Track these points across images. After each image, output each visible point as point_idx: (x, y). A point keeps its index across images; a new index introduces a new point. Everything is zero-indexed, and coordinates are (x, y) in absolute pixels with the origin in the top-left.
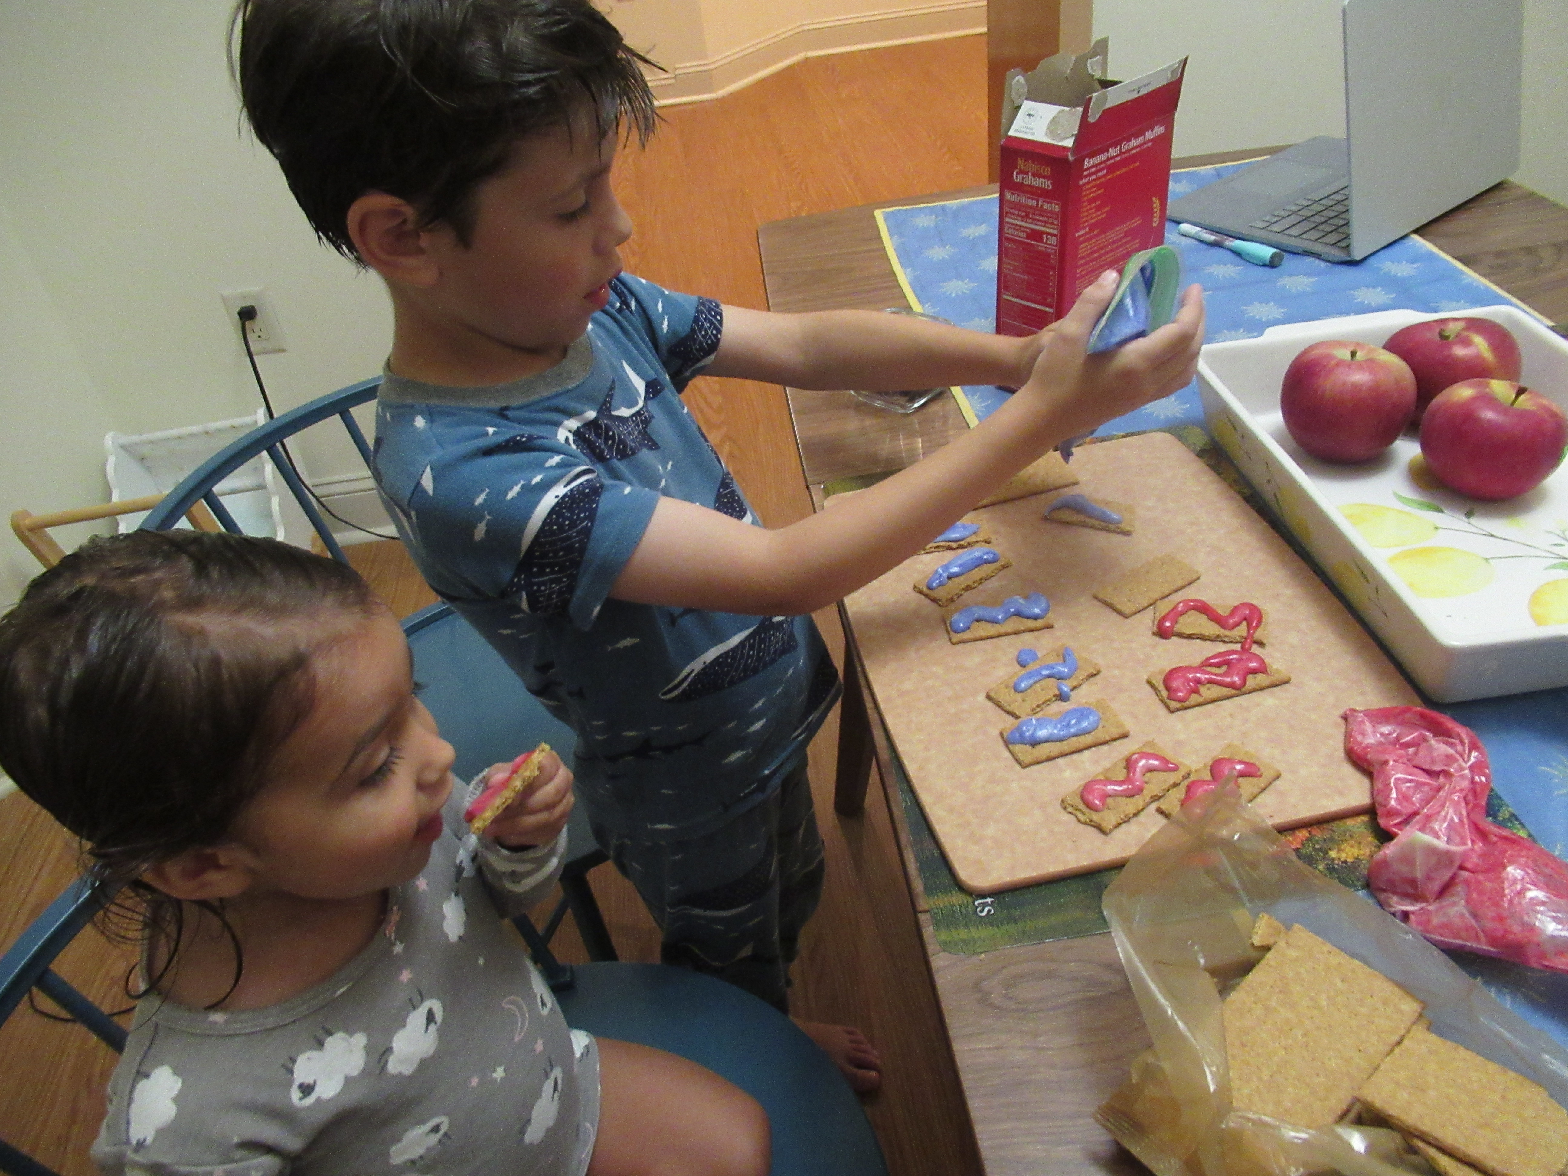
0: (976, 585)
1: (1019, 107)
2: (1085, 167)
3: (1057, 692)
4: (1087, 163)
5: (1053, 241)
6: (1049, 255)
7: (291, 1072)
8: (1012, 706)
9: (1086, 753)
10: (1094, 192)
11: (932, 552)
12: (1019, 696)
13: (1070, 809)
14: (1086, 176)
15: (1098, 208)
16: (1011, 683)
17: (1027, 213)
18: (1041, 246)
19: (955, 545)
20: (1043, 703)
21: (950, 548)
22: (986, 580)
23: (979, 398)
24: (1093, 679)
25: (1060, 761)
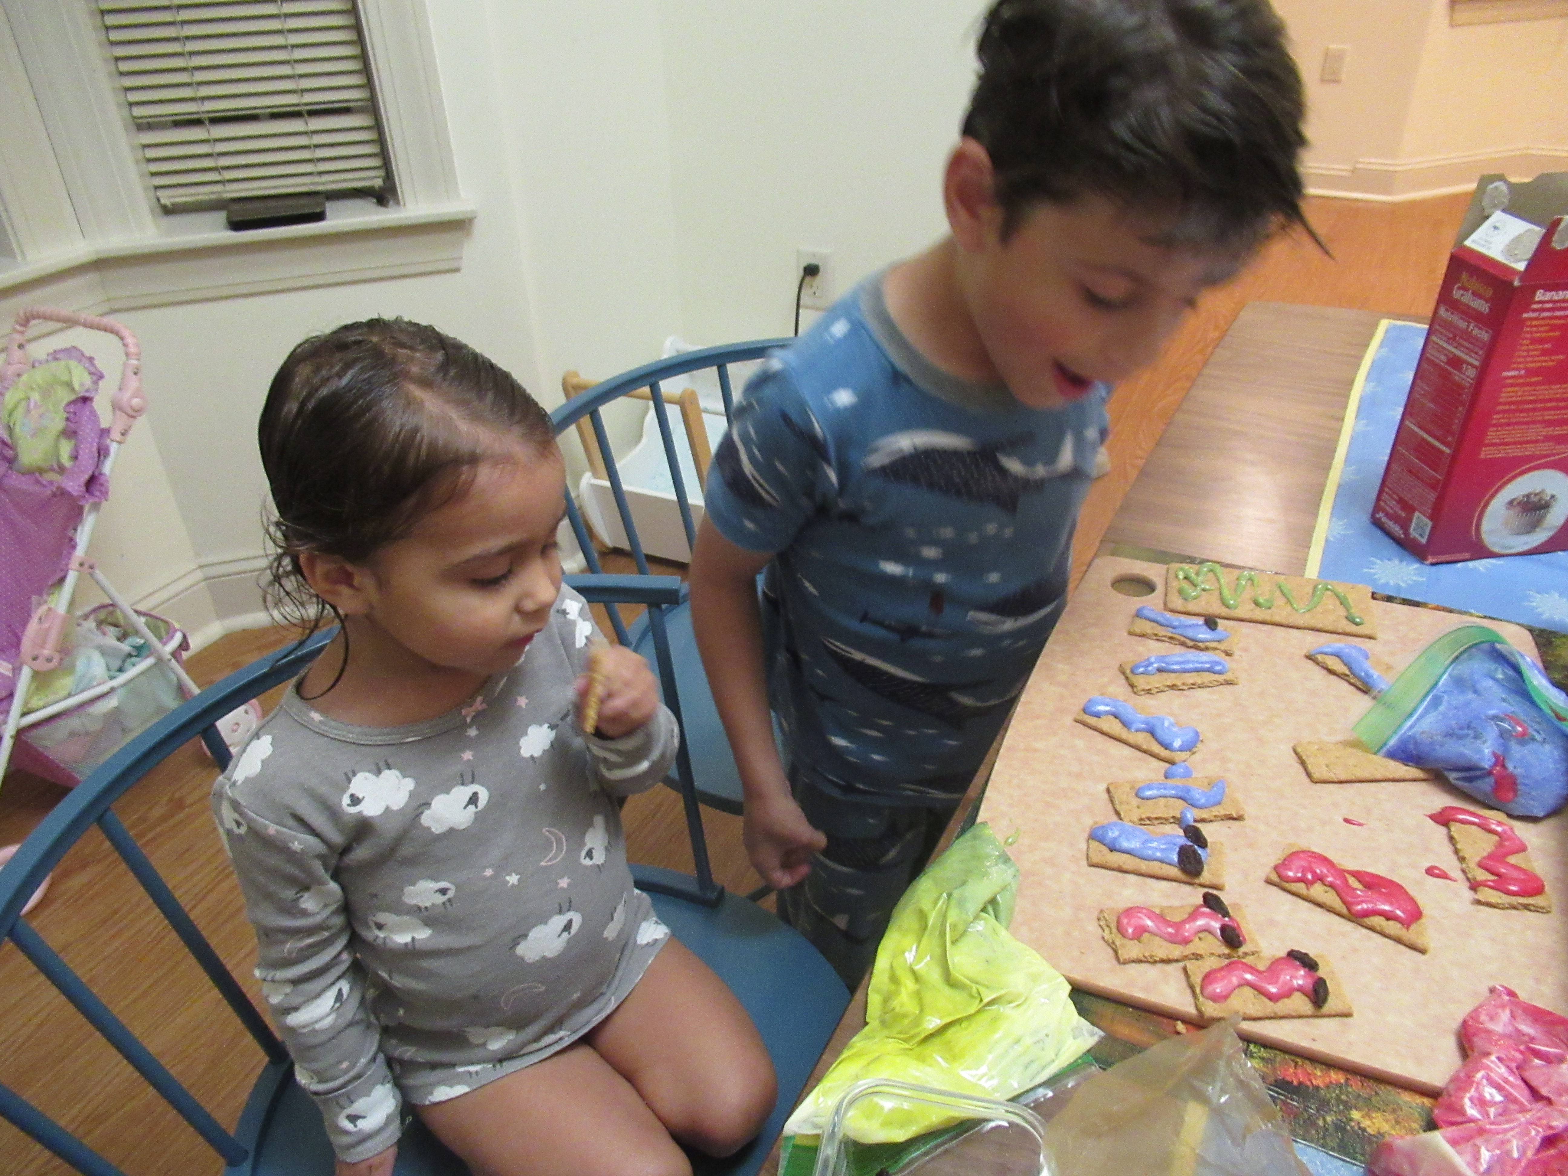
0: (1185, 688)
1: (1487, 217)
2: (1536, 299)
3: (1178, 815)
4: (1540, 295)
5: (1472, 373)
6: (1463, 388)
7: (349, 781)
8: (1123, 807)
9: (1164, 883)
10: (1543, 332)
11: (1163, 641)
12: (1135, 801)
13: (1103, 923)
14: (1535, 310)
15: (1545, 353)
16: (1138, 786)
17: (1456, 336)
18: (1457, 376)
19: (1190, 643)
20: (1156, 819)
21: (1183, 644)
22: (1200, 687)
23: (1344, 524)
24: (1231, 822)
25: (1131, 878)
